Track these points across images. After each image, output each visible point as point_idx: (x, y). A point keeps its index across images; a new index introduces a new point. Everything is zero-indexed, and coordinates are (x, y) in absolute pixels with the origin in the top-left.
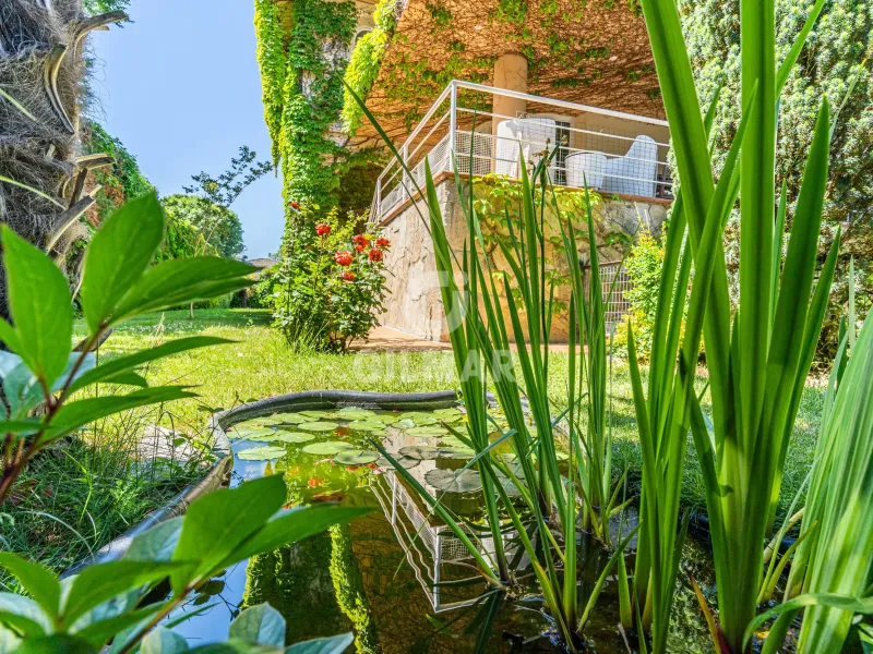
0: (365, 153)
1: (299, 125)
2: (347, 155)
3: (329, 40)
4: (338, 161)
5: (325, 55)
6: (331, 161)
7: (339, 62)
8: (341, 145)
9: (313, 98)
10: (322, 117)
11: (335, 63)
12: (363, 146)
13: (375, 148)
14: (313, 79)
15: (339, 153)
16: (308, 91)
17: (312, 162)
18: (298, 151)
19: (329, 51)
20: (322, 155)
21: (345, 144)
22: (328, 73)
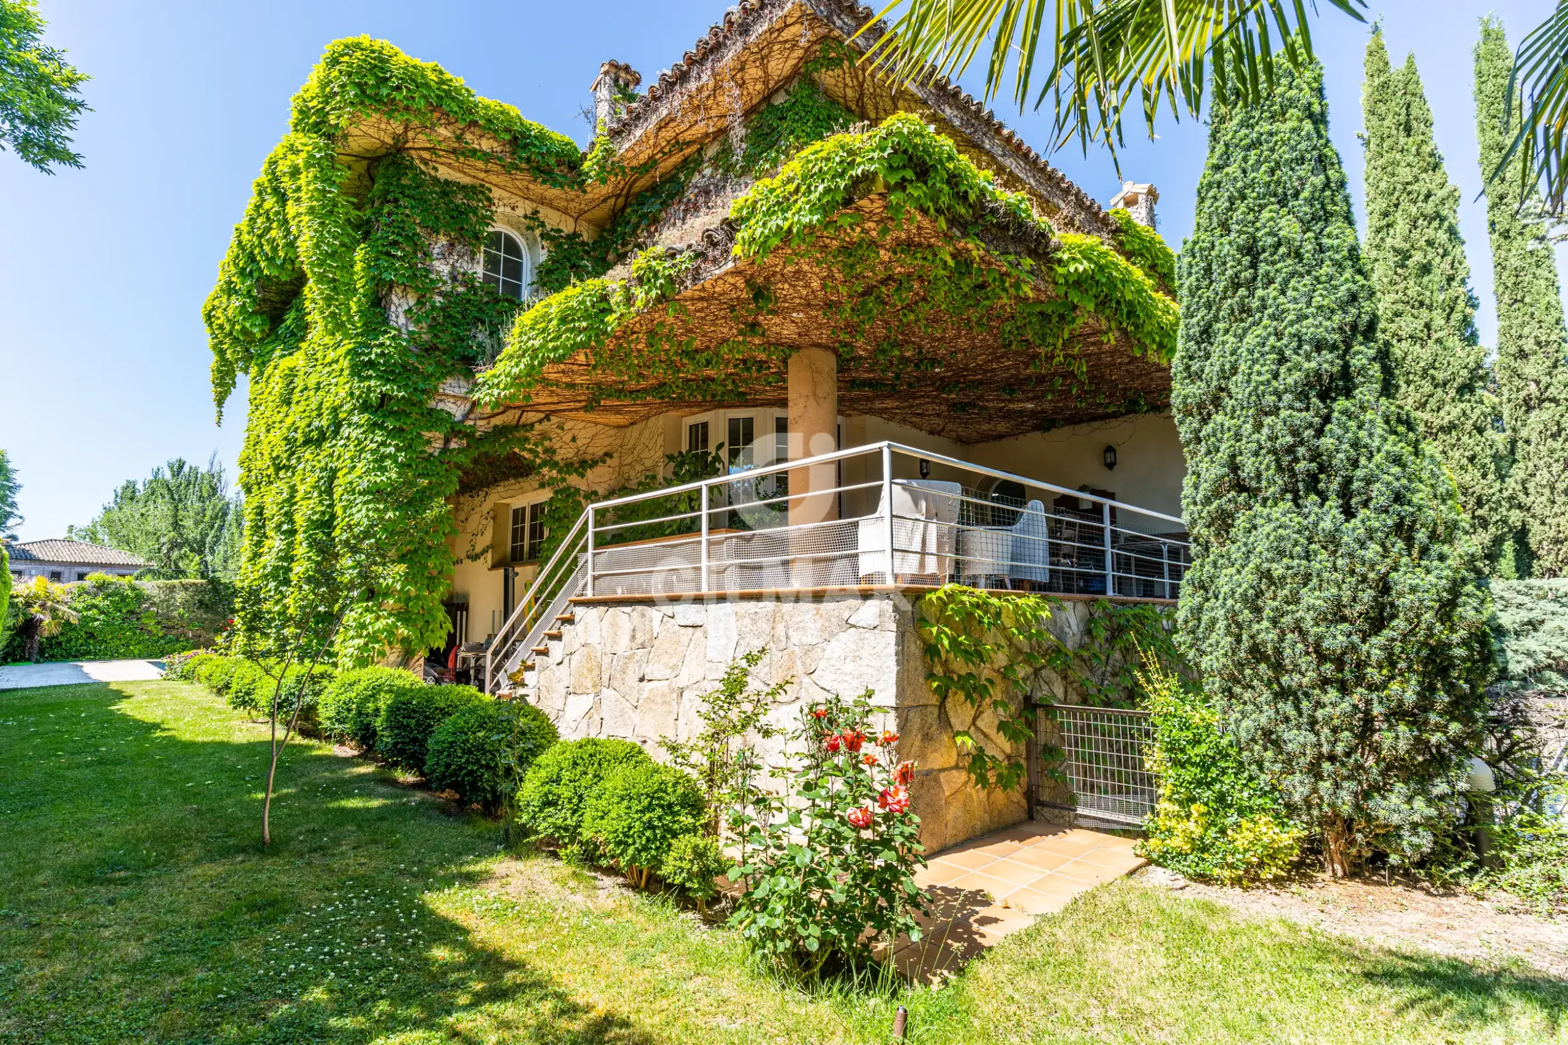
0: (500, 431)
1: (388, 380)
2: (469, 436)
3: (443, 240)
4: (453, 445)
5: (436, 263)
6: (439, 444)
7: (460, 277)
8: (458, 416)
9: (410, 333)
10: (430, 369)
11: (454, 279)
12: (497, 421)
13: (517, 426)
14: (412, 302)
15: (455, 430)
16: (402, 320)
17: (409, 447)
18: (381, 427)
19: (443, 256)
20: (427, 435)
21: (466, 416)
22: (440, 294)
